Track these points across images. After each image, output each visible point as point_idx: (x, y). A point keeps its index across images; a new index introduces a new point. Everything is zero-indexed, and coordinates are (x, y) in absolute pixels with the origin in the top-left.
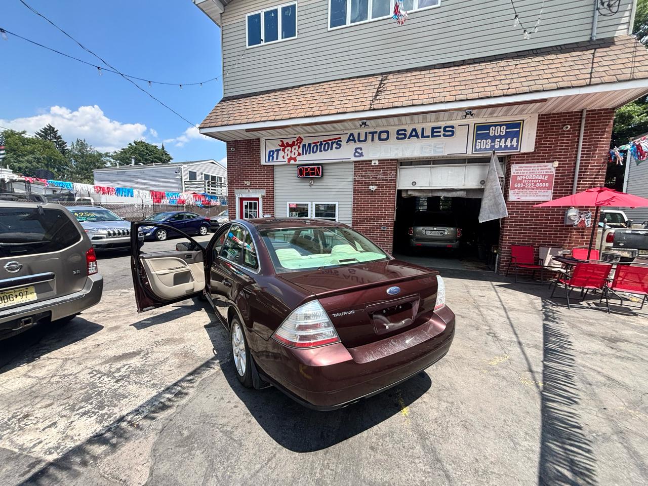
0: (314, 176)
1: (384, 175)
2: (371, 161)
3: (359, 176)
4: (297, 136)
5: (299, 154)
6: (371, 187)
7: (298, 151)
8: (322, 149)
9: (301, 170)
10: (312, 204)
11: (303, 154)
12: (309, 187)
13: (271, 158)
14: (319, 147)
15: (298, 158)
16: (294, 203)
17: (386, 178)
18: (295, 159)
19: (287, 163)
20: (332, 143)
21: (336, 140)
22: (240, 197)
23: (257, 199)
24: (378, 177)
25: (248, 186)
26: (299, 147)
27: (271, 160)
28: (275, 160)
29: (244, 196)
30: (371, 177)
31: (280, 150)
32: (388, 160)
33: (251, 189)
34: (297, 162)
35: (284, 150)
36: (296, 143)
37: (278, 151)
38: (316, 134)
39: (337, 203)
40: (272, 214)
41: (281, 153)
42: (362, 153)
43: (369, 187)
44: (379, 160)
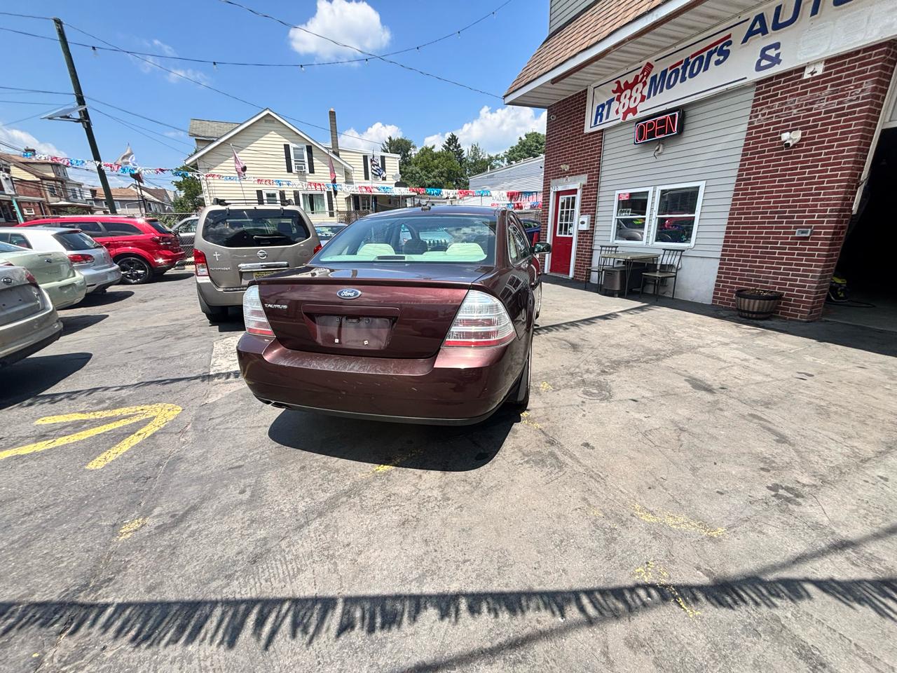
0: (663, 136)
1: (834, 98)
2: (803, 69)
3: (764, 115)
4: (644, 63)
5: (643, 99)
6: (785, 136)
7: (641, 93)
8: (687, 75)
9: (641, 130)
10: (654, 192)
11: (649, 97)
12: (654, 159)
13: (599, 117)
14: (681, 71)
15: (641, 107)
16: (625, 193)
17: (839, 103)
18: (634, 111)
19: (621, 120)
20: (710, 55)
21: (720, 45)
22: (556, 190)
23: (575, 191)
24: (815, 106)
25: (567, 172)
26: (645, 84)
27: (598, 123)
28: (604, 121)
29: (560, 189)
30: (795, 111)
31: (612, 100)
32: (857, 52)
33: (569, 176)
34: (639, 115)
35: (619, 99)
36: (640, 77)
37: (609, 103)
38: (679, 47)
39: (702, 185)
40: (591, 214)
41: (615, 105)
42: (778, 55)
43: (780, 138)
44: (828, 61)
